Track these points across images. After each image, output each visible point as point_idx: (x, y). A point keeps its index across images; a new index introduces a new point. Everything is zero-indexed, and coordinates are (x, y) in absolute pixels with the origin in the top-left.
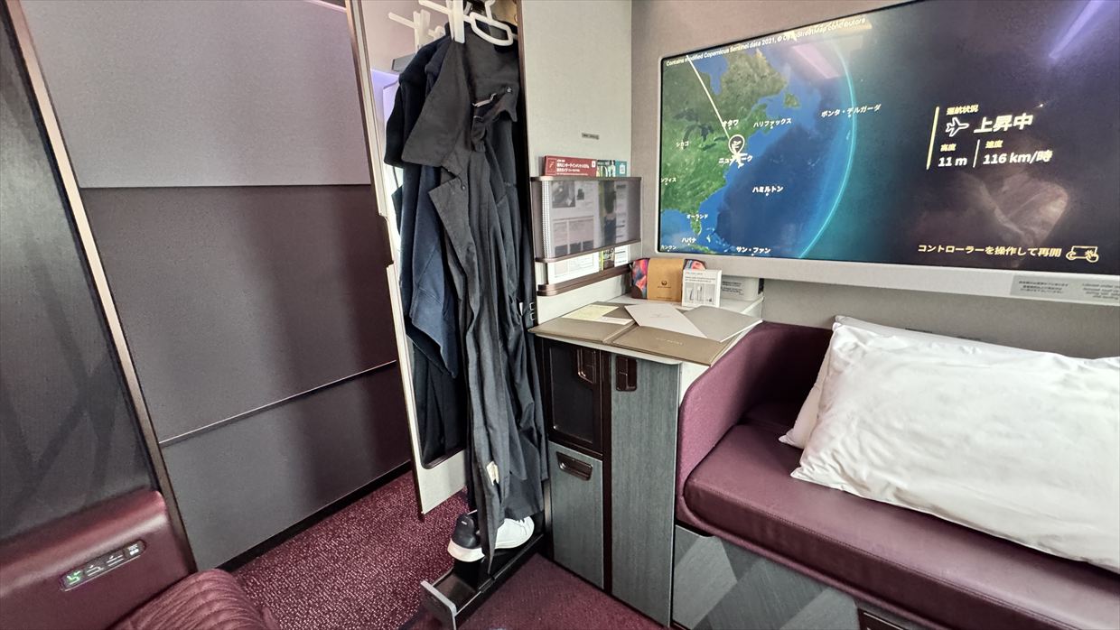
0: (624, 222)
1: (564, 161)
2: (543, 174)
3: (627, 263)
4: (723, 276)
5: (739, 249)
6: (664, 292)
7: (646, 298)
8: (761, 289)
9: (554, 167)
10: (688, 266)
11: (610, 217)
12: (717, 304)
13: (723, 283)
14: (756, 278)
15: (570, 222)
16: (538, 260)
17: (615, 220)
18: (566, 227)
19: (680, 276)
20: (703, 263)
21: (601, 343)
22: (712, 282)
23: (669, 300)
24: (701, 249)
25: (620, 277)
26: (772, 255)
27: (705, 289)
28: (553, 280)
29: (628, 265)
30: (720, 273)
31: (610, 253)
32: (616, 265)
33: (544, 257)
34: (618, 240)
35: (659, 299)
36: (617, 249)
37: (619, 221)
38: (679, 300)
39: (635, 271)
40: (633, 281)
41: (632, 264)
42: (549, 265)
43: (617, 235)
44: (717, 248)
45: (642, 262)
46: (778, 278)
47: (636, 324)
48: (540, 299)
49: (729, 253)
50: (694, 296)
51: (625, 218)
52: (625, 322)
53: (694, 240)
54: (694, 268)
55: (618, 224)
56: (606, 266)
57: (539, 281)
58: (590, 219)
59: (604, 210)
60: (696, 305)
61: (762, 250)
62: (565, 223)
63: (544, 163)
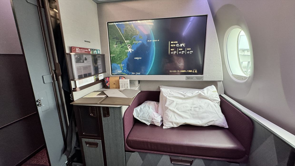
0: (101, 67)
1: (79, 48)
2: (71, 52)
3: (103, 78)
4: (130, 80)
5: (133, 73)
6: (114, 86)
7: (110, 88)
8: (139, 83)
9: (75, 50)
10: (120, 78)
11: (96, 66)
12: (129, 88)
13: (130, 82)
14: (138, 80)
15: (83, 67)
16: (72, 80)
17: (98, 66)
18: (81, 69)
19: (119, 81)
20: (124, 77)
21: (97, 104)
22: (127, 82)
23: (116, 88)
24: (123, 74)
25: (101, 83)
26: (141, 74)
27: (126, 84)
28: (78, 86)
29: (103, 79)
30: (129, 80)
31: (97, 76)
32: (99, 80)
33: (74, 79)
34: (99, 72)
35: (113, 88)
36: (99, 75)
37: (99, 67)
38: (119, 88)
39: (106, 81)
40: (105, 84)
41: (104, 79)
42: (76, 81)
43: (99, 71)
44: (128, 73)
45: (107, 78)
46: (142, 80)
47: (107, 96)
48: (74, 93)
49: (131, 74)
50: (123, 86)
51: (101, 66)
52: (104, 96)
53: (121, 71)
54: (122, 79)
55: (99, 68)
56: (96, 80)
57: (73, 86)
58: (90, 66)
59: (94, 64)
60: (124, 89)
61: (138, 73)
62: (81, 68)
63: (71, 49)
